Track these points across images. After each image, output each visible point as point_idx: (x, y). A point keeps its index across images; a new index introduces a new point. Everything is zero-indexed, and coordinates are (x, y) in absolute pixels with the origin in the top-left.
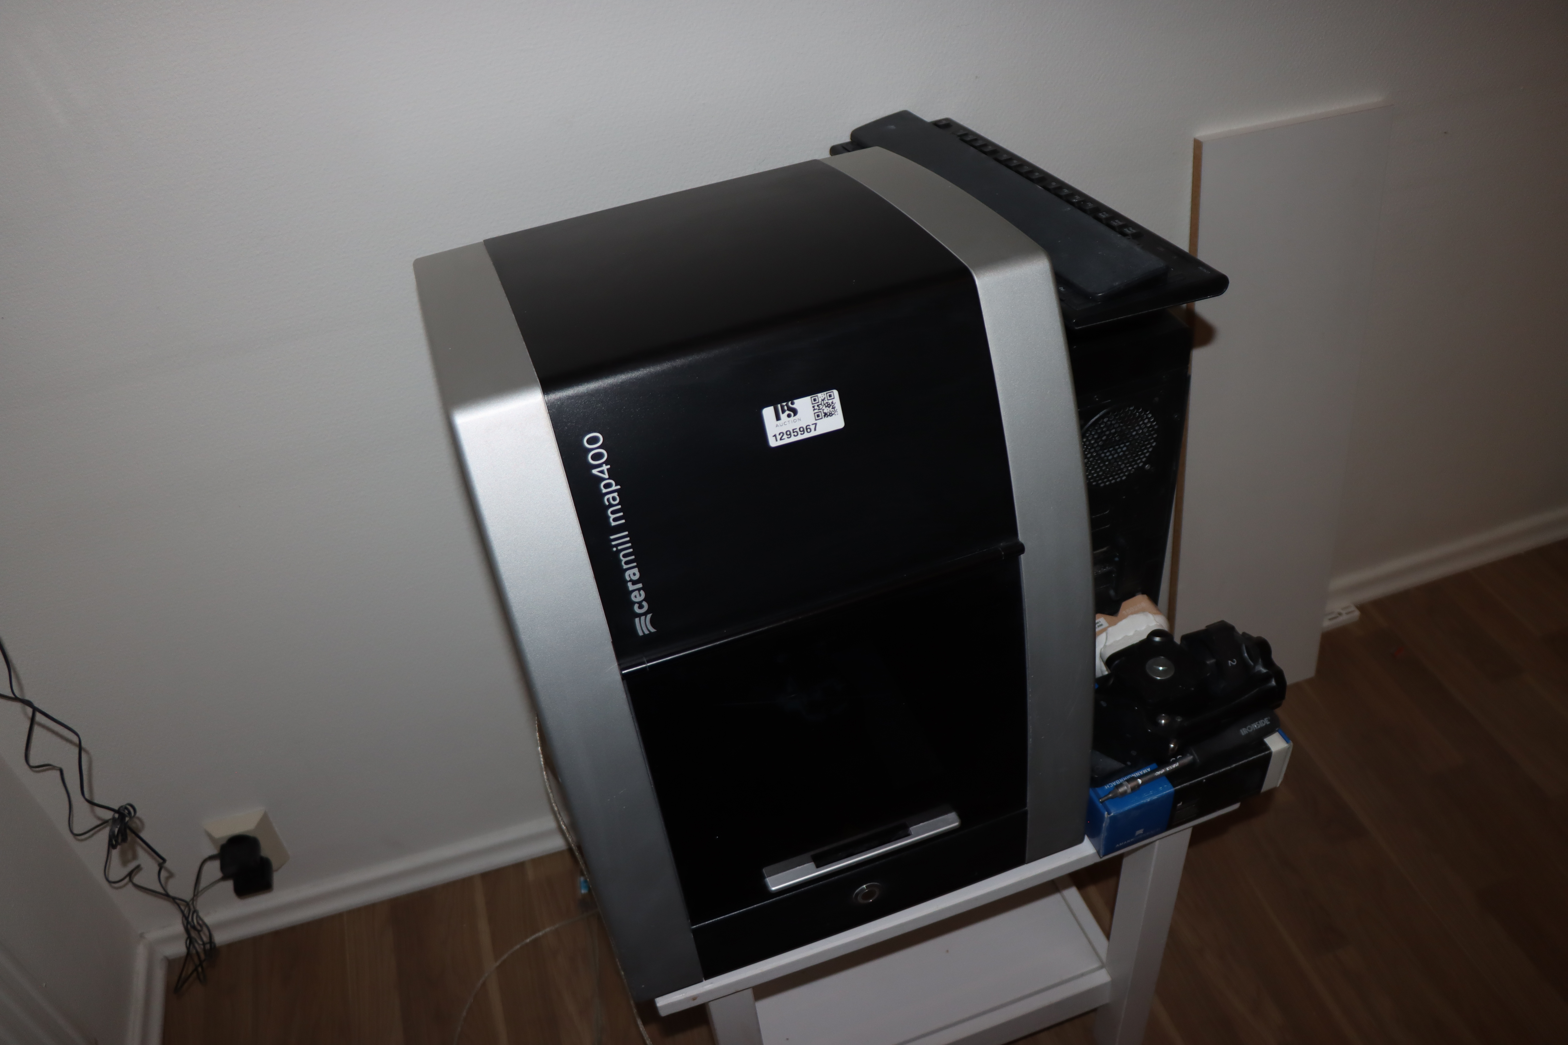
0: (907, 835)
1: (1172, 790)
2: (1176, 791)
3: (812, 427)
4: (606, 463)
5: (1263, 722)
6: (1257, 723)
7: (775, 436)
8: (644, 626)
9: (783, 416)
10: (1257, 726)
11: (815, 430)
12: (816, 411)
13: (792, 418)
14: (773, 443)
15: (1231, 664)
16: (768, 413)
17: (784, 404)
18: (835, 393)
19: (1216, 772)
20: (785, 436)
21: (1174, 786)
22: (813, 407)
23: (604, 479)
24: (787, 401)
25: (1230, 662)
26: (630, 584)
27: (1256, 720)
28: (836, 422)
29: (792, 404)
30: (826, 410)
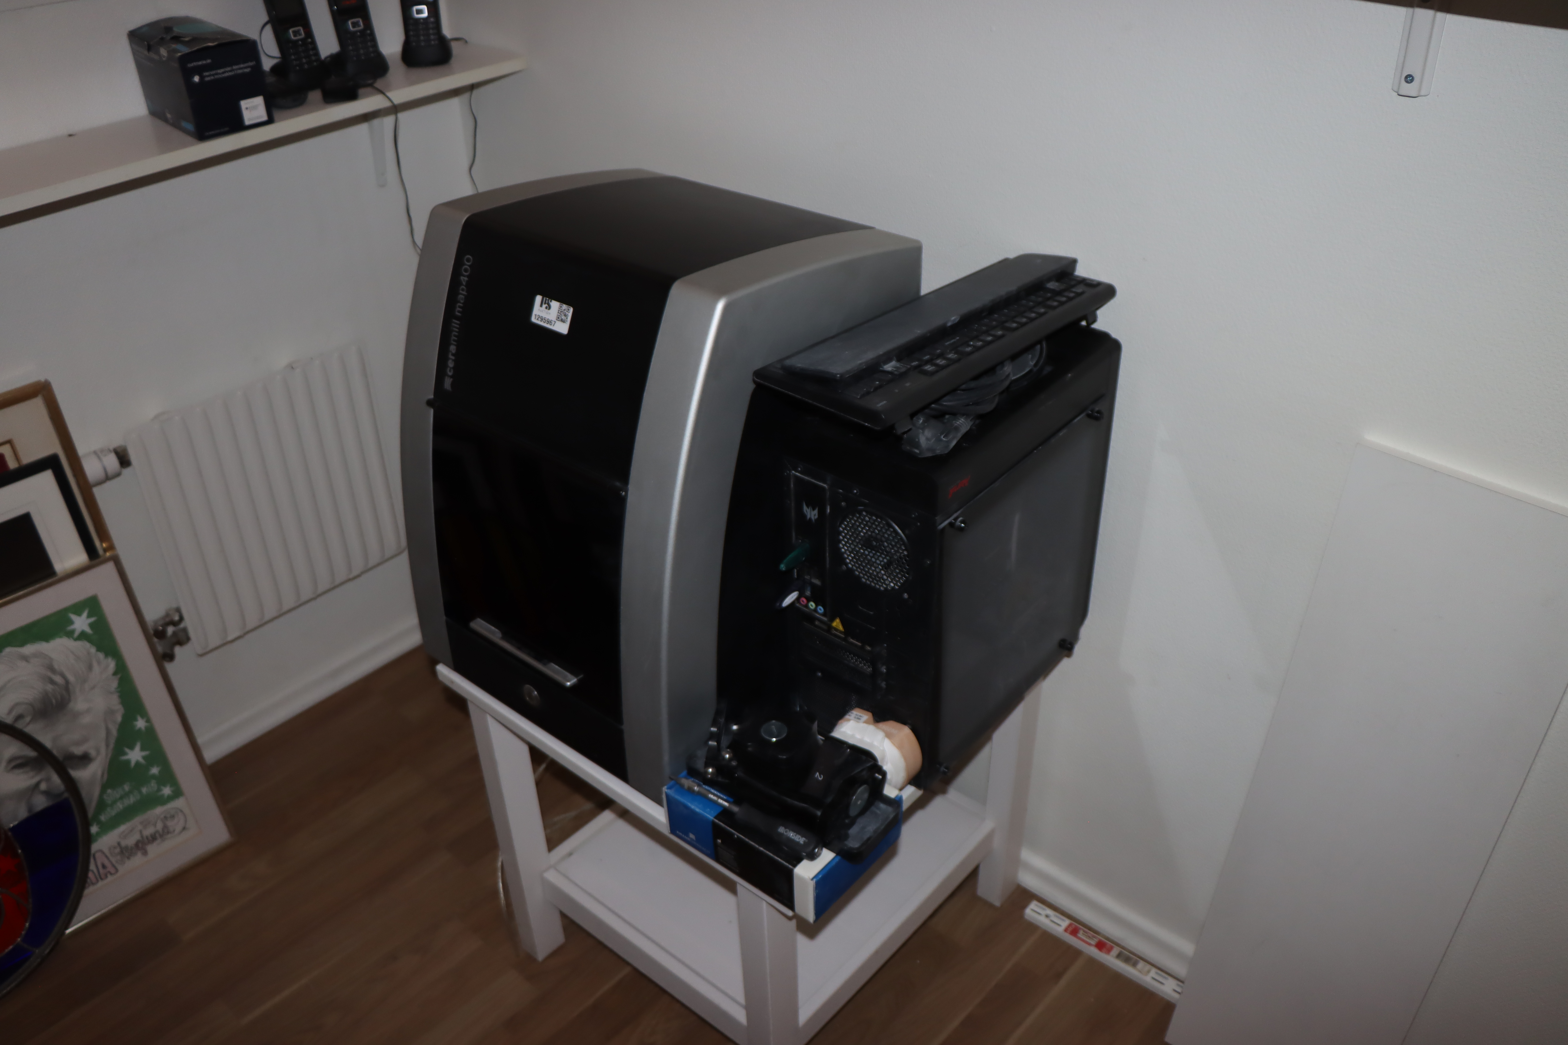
0: (545, 664)
1: (711, 817)
2: (713, 823)
3: (553, 323)
4: (468, 276)
5: (799, 838)
6: (795, 834)
7: (536, 315)
8: (448, 383)
9: (544, 306)
10: (793, 836)
11: (554, 325)
12: (559, 314)
13: (547, 310)
14: (534, 319)
15: (818, 776)
16: (539, 299)
17: (547, 299)
18: (571, 310)
19: (747, 840)
20: (540, 319)
21: (716, 817)
22: (559, 311)
23: (463, 285)
24: (549, 298)
25: (818, 774)
26: (450, 354)
27: (797, 832)
28: (563, 328)
29: (551, 301)
30: (563, 317)
